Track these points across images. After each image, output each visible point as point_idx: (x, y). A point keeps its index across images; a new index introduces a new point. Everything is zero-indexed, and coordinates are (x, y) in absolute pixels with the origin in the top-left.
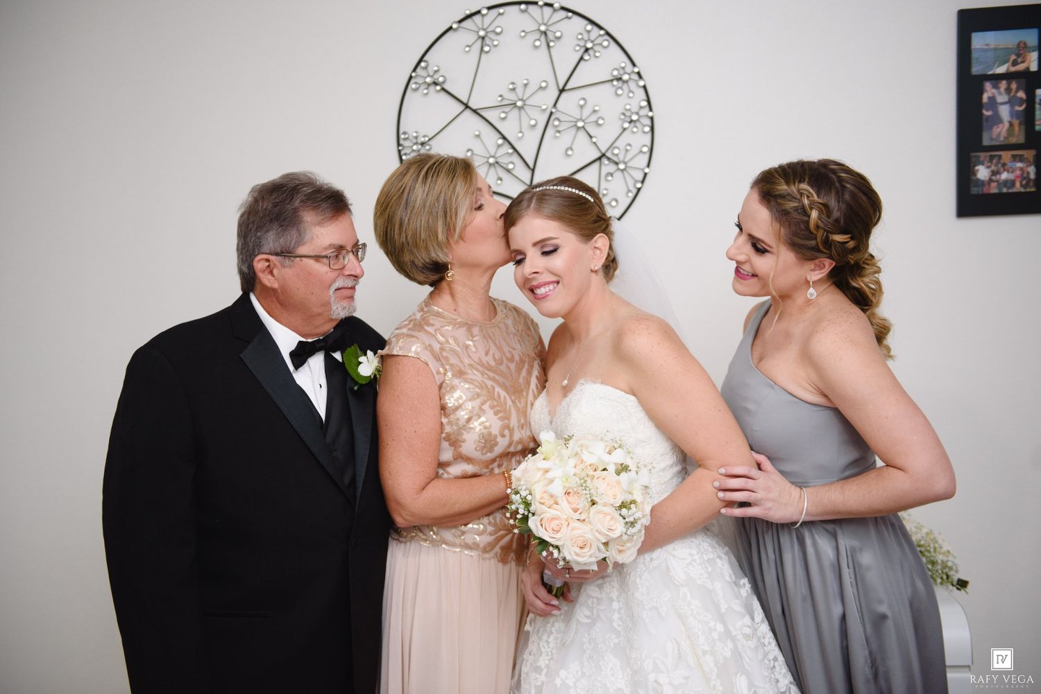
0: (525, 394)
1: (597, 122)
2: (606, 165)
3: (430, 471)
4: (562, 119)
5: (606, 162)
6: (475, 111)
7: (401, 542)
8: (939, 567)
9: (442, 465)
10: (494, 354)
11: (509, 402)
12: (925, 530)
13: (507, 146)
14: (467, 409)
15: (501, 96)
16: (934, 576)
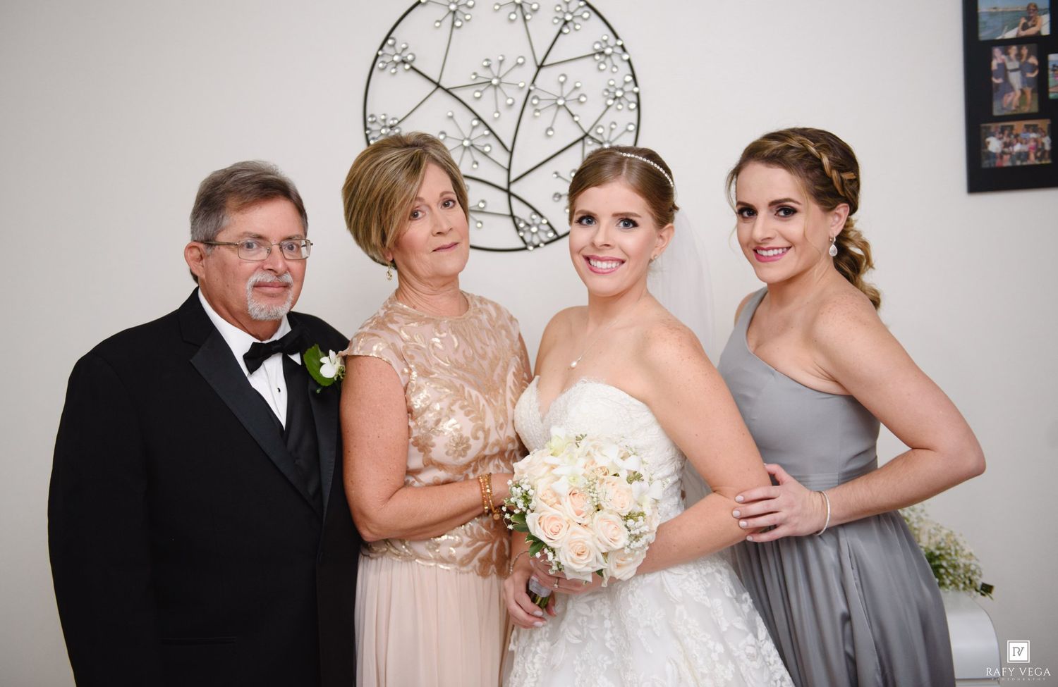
0: (501, 391)
1: (578, 99)
2: (589, 145)
3: (396, 480)
4: (541, 98)
5: (590, 142)
6: (447, 91)
7: (372, 558)
8: (961, 571)
9: (410, 472)
10: (464, 352)
11: (482, 402)
12: (945, 532)
13: (482, 127)
14: (435, 410)
15: (475, 74)
16: (957, 581)
